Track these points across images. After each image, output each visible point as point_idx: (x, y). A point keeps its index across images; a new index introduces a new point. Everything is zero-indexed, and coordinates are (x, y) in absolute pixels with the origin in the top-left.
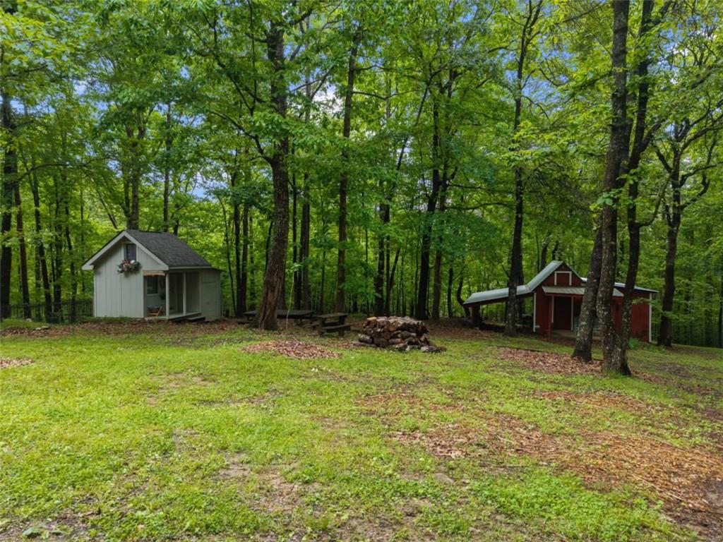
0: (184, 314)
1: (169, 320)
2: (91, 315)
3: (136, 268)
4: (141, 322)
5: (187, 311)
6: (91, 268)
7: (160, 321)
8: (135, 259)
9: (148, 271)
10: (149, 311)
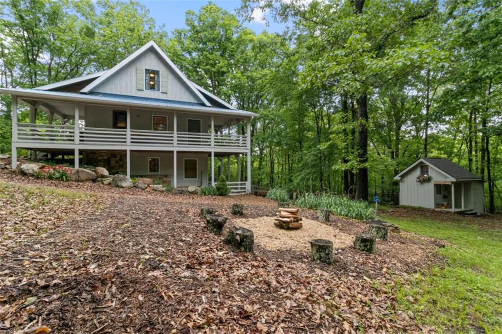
0: (463, 209)
1: (455, 212)
2: (398, 204)
3: (429, 180)
4: (433, 212)
5: (465, 208)
6: (399, 178)
7: (448, 212)
8: (428, 174)
9: (438, 181)
10: (438, 205)
